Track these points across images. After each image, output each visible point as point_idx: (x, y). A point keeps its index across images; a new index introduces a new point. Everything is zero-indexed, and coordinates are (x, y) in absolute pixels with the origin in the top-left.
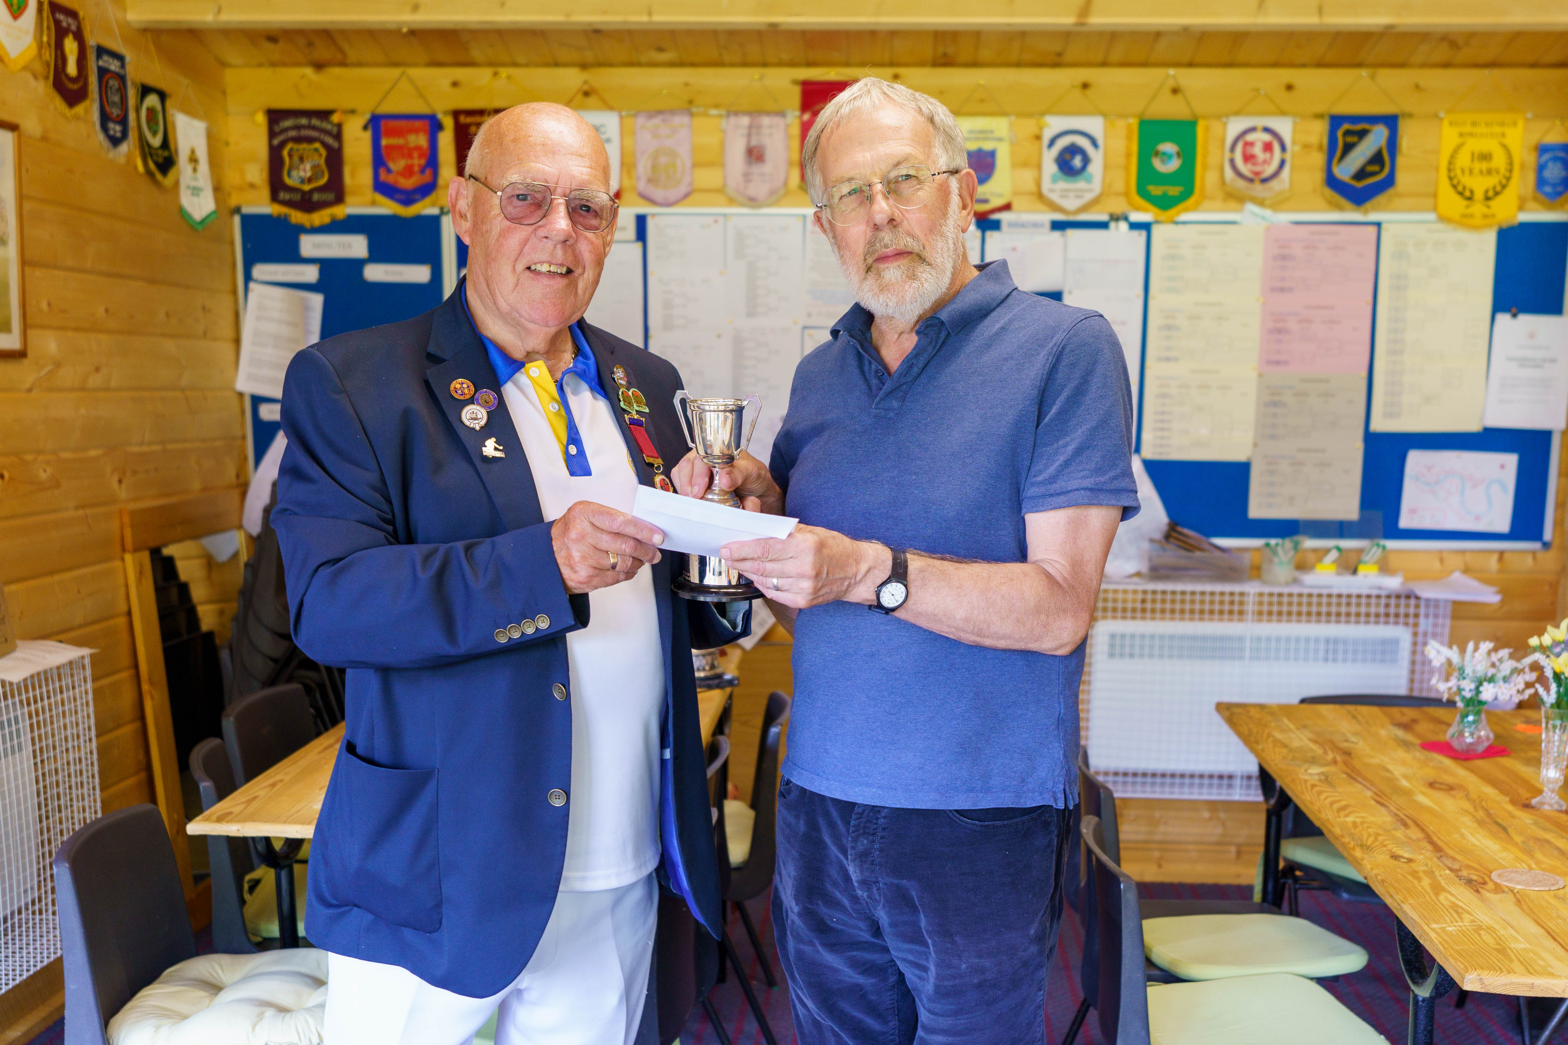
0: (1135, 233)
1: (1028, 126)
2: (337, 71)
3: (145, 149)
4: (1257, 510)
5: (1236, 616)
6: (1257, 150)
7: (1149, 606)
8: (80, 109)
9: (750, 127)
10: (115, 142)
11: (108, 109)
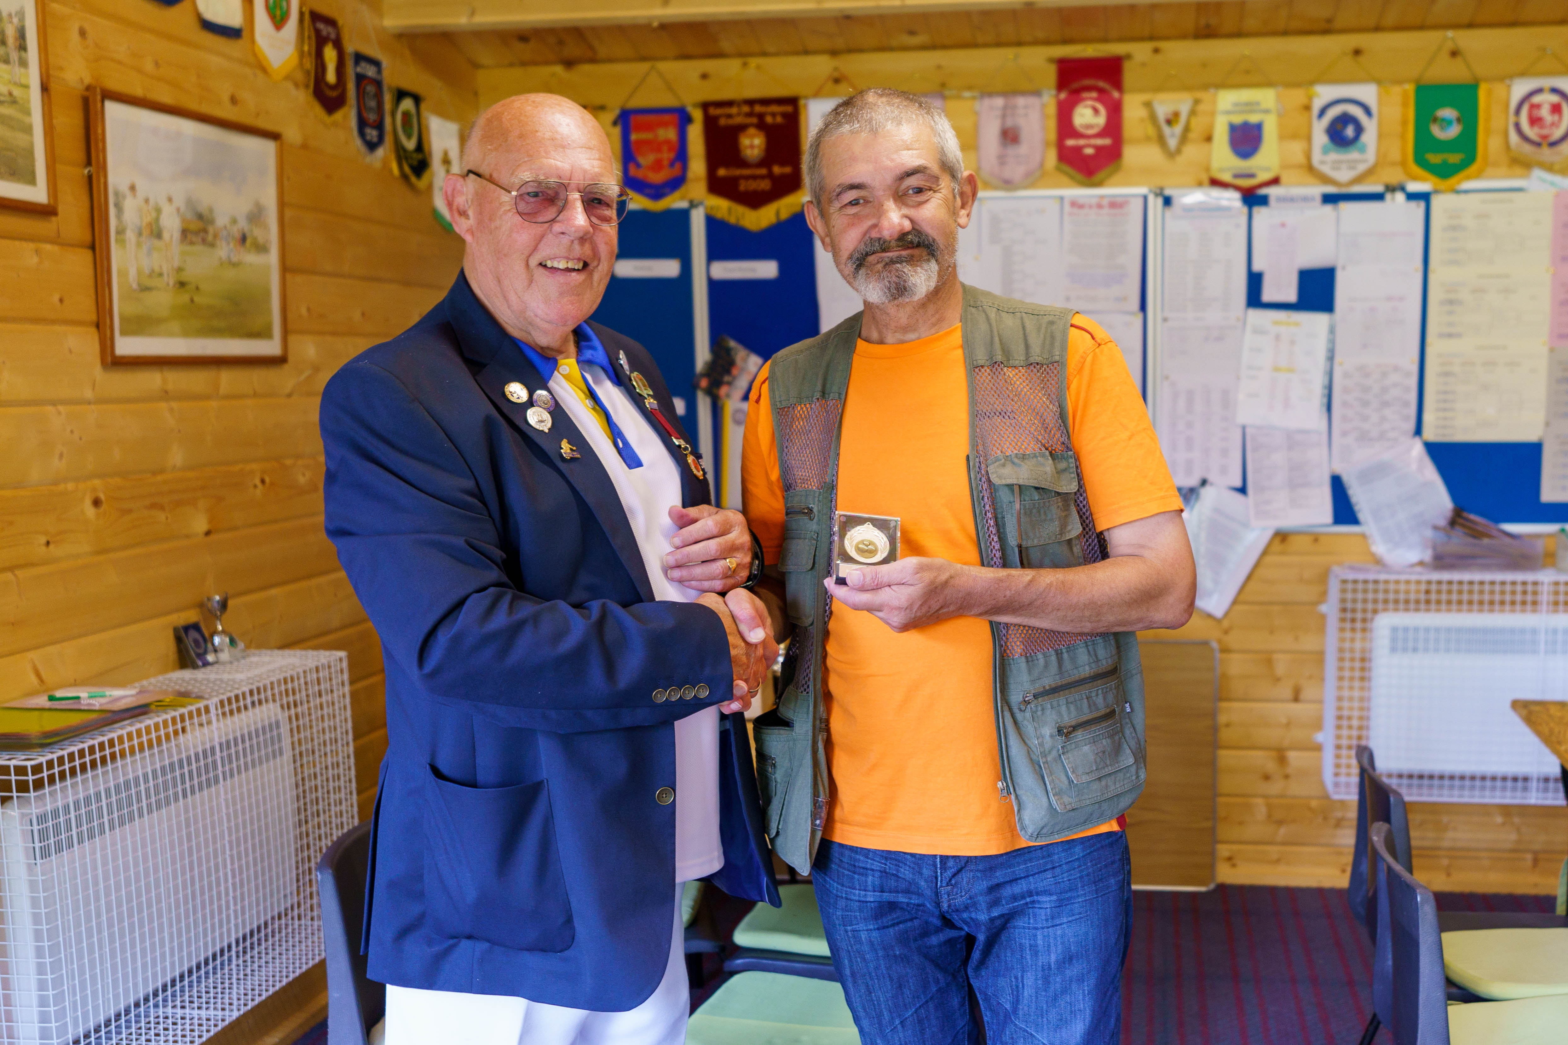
0: (1413, 204)
1: (1297, 96)
2: (587, 68)
3: (400, 153)
4: (1549, 494)
5: (1529, 607)
6: (1545, 112)
7: (1433, 597)
8: (338, 116)
9: (1005, 108)
10: (372, 146)
11: (365, 115)
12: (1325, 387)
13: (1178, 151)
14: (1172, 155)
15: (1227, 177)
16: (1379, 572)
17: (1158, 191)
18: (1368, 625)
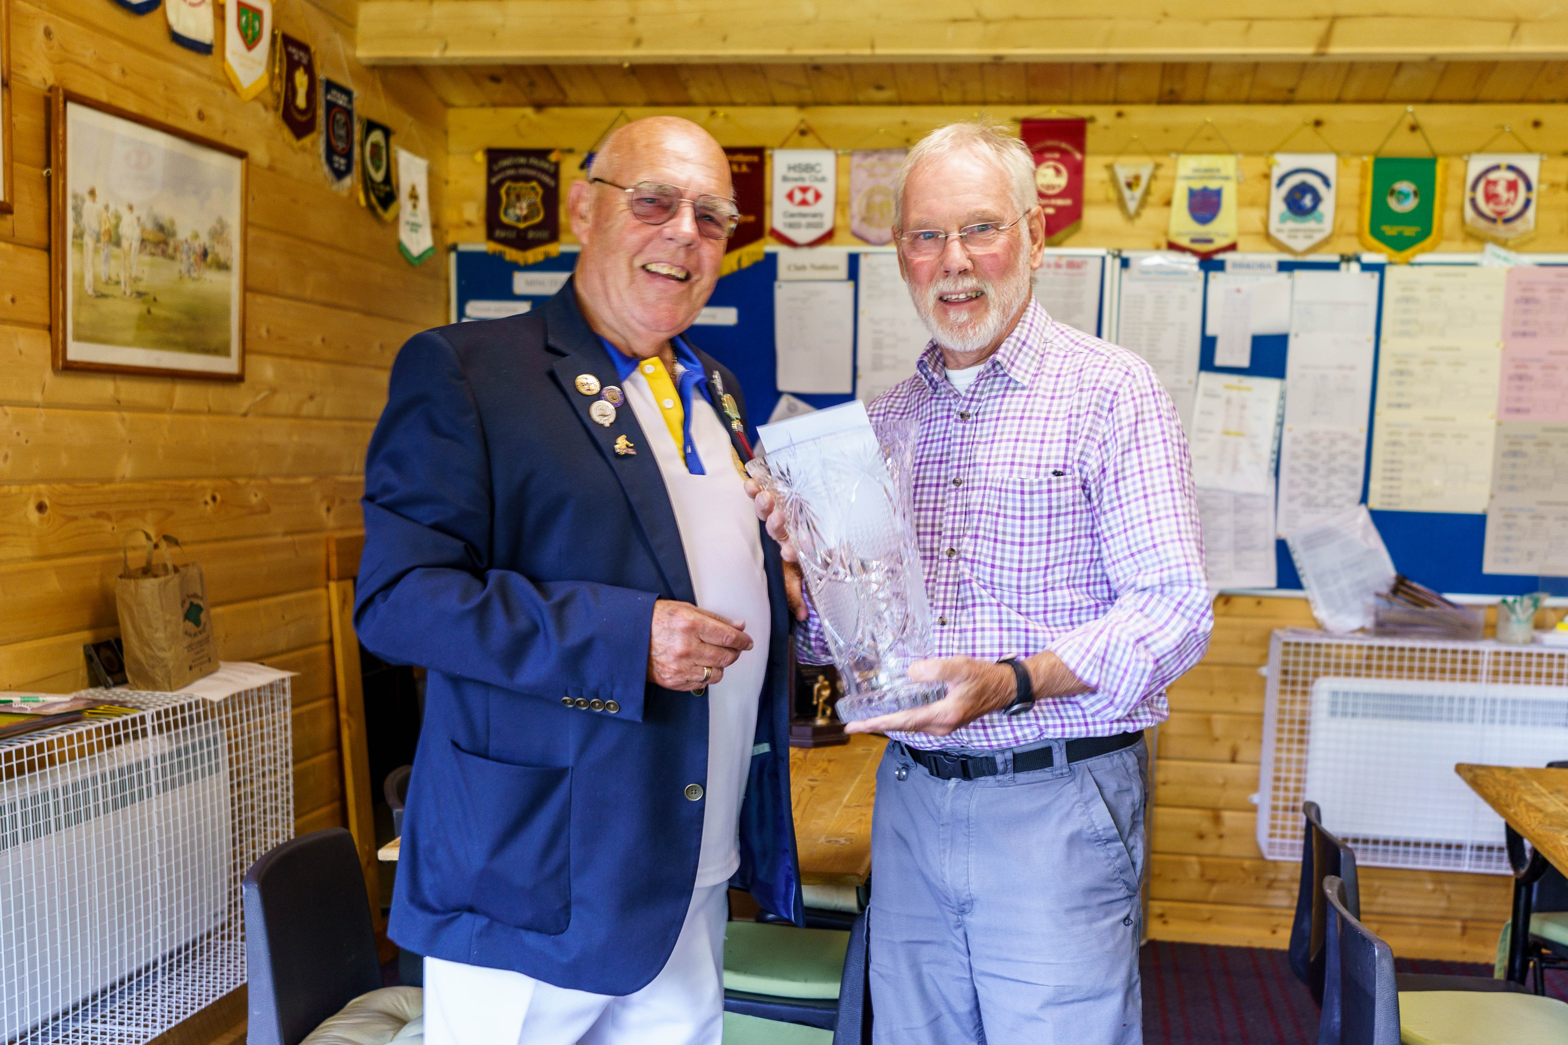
0: (1367, 275)
1: (1257, 164)
2: (557, 111)
3: (368, 184)
4: (1491, 566)
5: (1469, 676)
6: (1501, 189)
7: (1374, 662)
8: (307, 141)
10: (339, 175)
11: (334, 142)
12: (1274, 452)
13: (1138, 214)
14: (1131, 218)
15: (1184, 242)
16: (1321, 636)
17: (1116, 253)
18: (1309, 689)
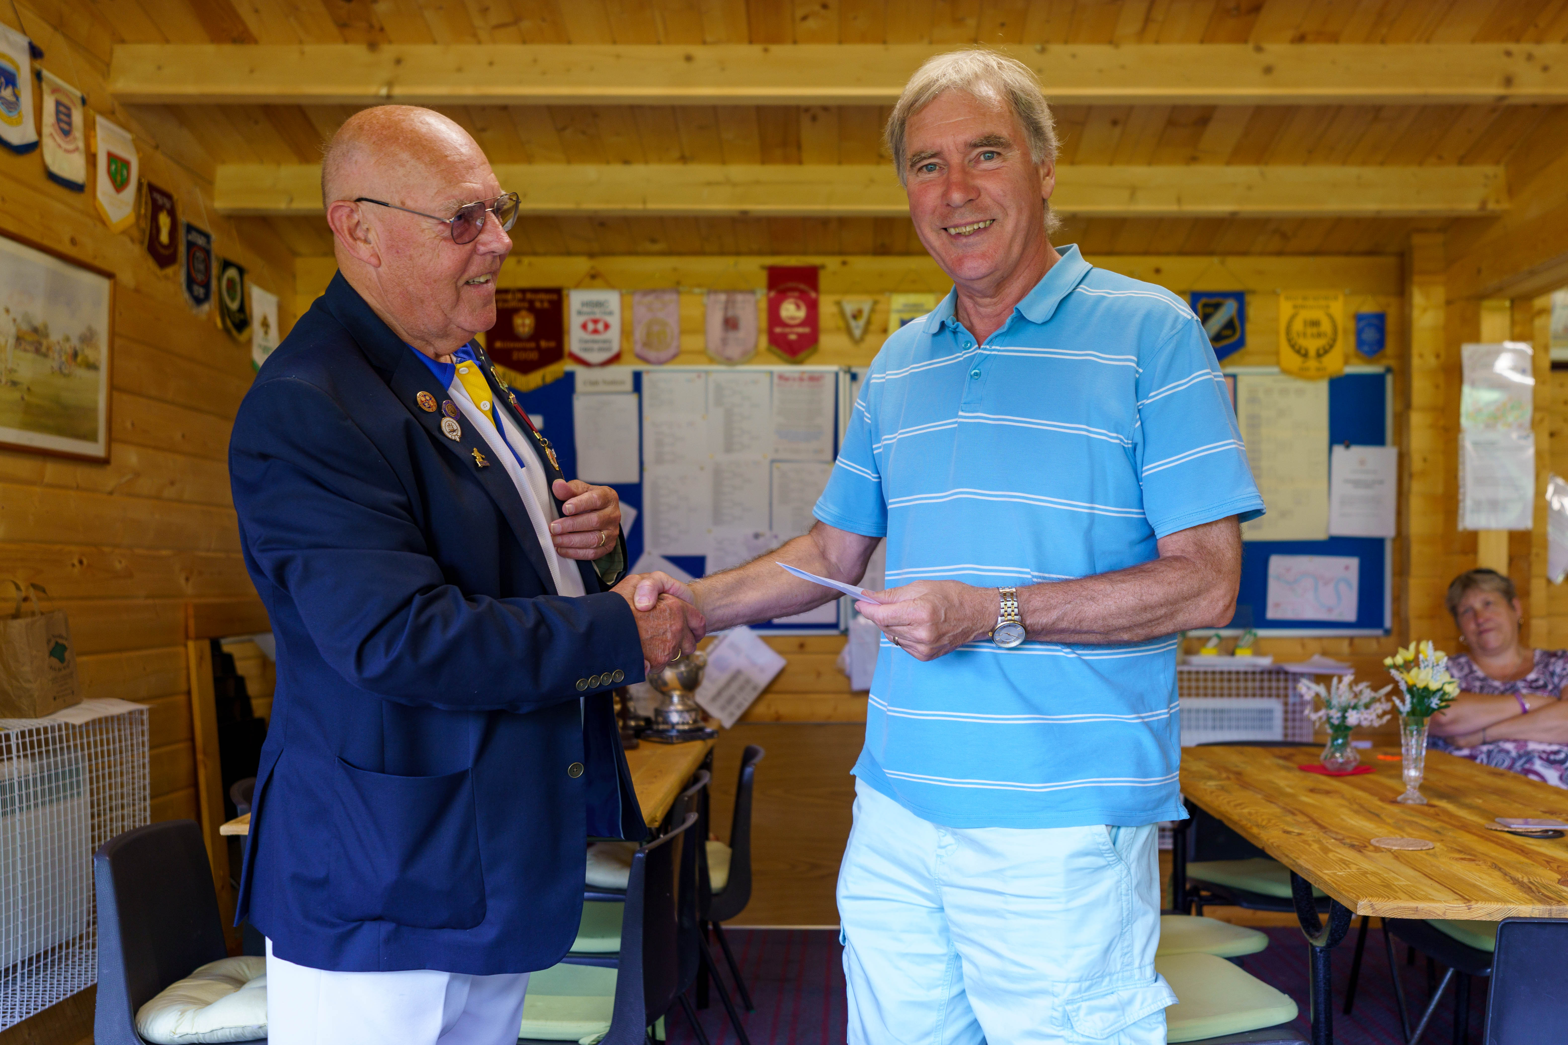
3: (224, 311)
8: (169, 271)
9: (727, 302)
10: (199, 301)
11: (194, 274)
13: (862, 339)
14: (857, 342)
17: (847, 369)
